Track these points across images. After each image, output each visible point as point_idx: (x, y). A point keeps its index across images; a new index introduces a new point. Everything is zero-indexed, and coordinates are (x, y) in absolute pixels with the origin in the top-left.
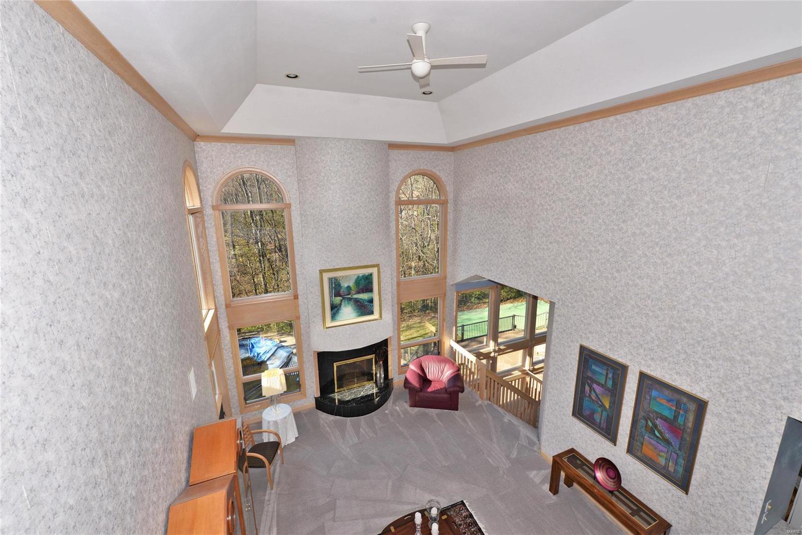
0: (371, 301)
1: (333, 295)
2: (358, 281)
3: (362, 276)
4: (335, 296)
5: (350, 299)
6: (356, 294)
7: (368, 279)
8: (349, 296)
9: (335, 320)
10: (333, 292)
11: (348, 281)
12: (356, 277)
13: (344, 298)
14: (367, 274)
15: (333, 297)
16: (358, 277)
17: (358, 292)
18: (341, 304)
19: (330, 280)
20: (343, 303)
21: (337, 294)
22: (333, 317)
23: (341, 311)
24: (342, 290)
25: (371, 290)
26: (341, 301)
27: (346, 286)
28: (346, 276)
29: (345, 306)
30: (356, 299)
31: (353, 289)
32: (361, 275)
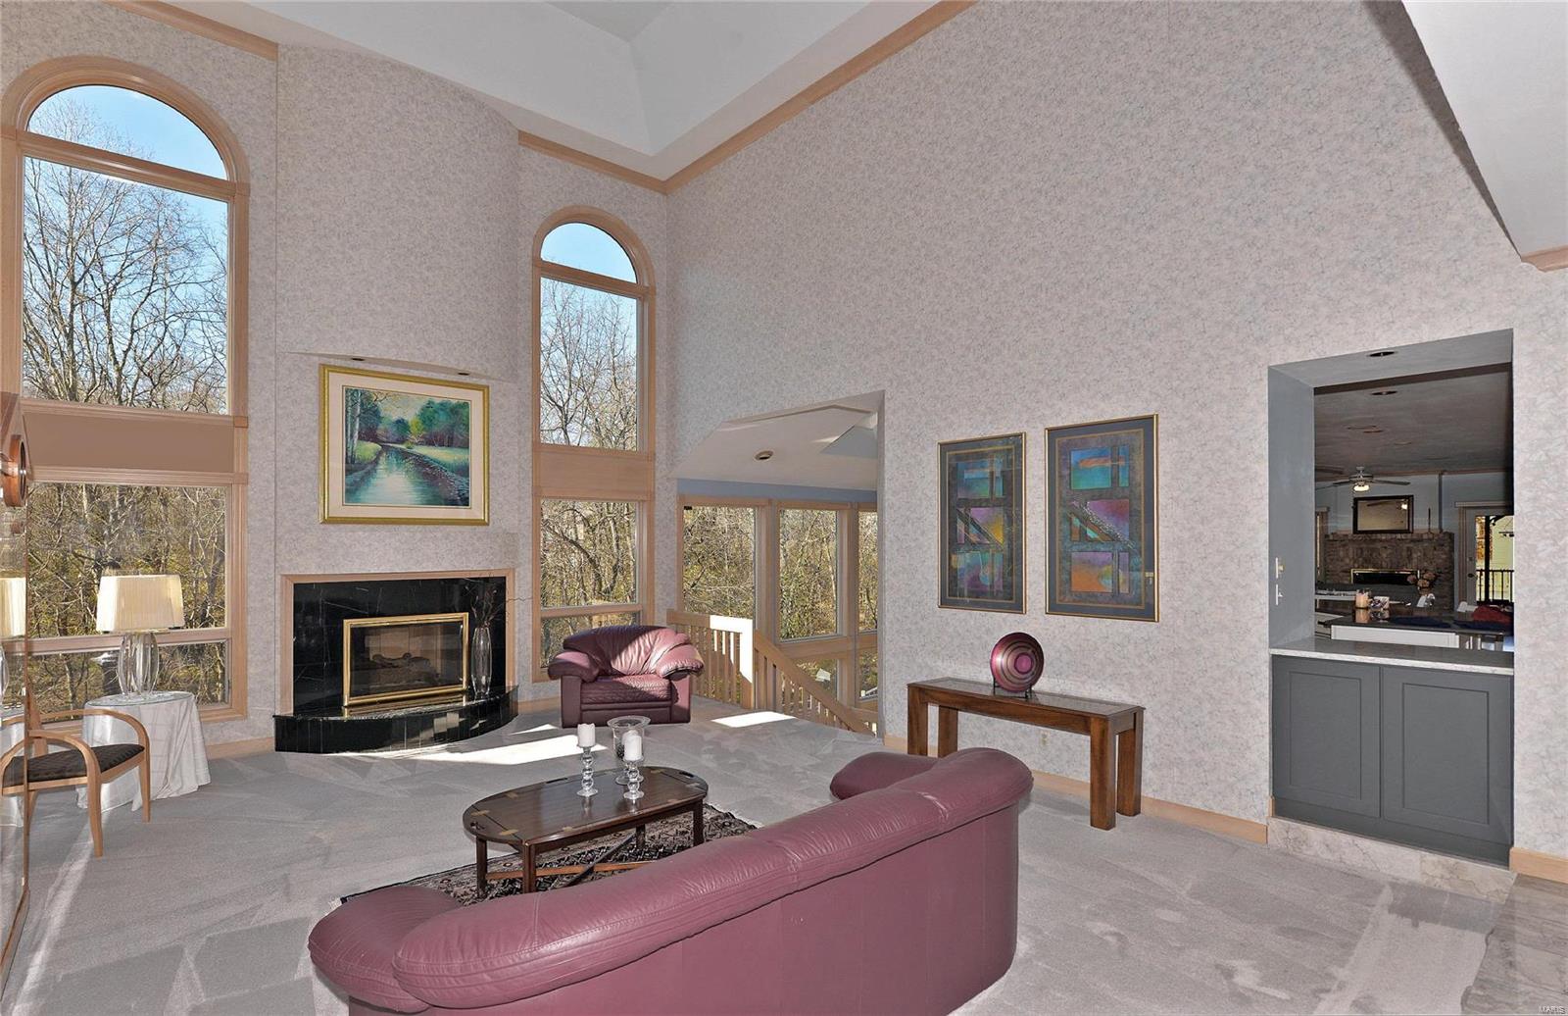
0: (464, 471)
1: (356, 434)
2: (429, 413)
3: (442, 404)
4: (360, 438)
5: (404, 455)
6: (421, 444)
7: (458, 413)
8: (403, 447)
9: (357, 501)
10: (357, 427)
11: (403, 403)
12: (423, 402)
13: (386, 449)
14: (454, 402)
15: (356, 440)
16: (430, 404)
17: (430, 442)
18: (376, 462)
19: (350, 393)
20: (382, 459)
21: (369, 435)
22: (352, 492)
23: (374, 481)
24: (381, 426)
25: (465, 445)
26: (379, 454)
27: (395, 418)
28: (396, 394)
29: (389, 470)
30: (420, 457)
31: (414, 429)
32: (438, 401)
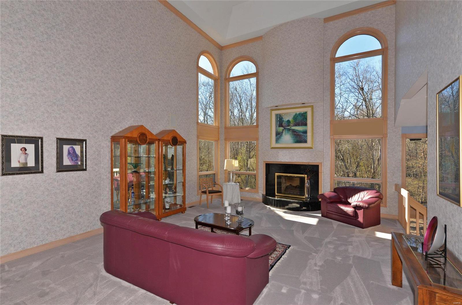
0: (305, 132)
1: (278, 126)
2: (295, 117)
3: (299, 114)
4: (279, 126)
5: (289, 130)
6: (293, 126)
7: (304, 116)
8: (289, 127)
9: (278, 143)
10: (278, 123)
11: (289, 115)
12: (294, 114)
13: (285, 128)
14: (303, 112)
15: (278, 127)
16: (296, 114)
17: (296, 125)
18: (282, 132)
19: (277, 115)
20: (284, 131)
21: (281, 125)
22: (277, 141)
24: (284, 123)
25: (306, 125)
26: (283, 130)
27: (287, 120)
28: (287, 113)
29: (285, 134)
30: (293, 130)
31: (292, 122)
32: (298, 113)
